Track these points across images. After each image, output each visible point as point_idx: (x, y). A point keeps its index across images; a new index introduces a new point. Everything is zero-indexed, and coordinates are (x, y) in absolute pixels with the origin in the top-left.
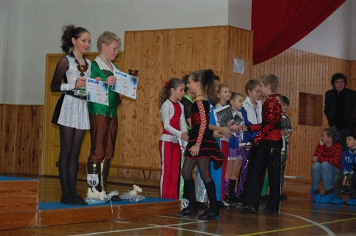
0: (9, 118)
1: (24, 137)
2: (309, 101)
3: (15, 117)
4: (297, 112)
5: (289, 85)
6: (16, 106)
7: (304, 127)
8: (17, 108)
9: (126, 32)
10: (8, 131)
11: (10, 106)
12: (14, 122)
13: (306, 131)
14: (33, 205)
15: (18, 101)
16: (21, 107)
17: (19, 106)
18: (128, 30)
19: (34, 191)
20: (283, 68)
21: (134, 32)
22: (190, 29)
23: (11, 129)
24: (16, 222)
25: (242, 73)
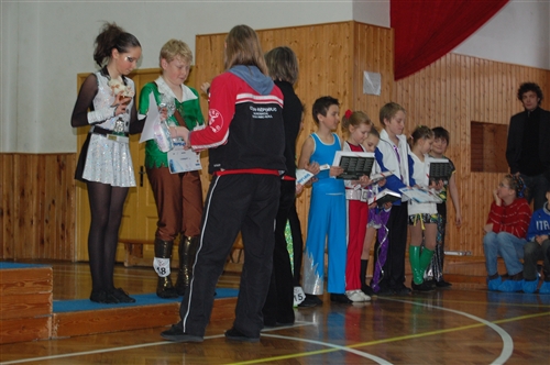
0: (24, 175)
1: (48, 202)
2: (488, 136)
3: (33, 173)
4: (468, 152)
5: (453, 111)
6: (33, 155)
7: (480, 176)
8: (36, 158)
9: (198, 37)
10: (23, 194)
11: (25, 157)
12: (32, 182)
13: (482, 181)
14: (44, 305)
15: (36, 148)
16: (42, 156)
17: (39, 155)
18: (200, 33)
19: (45, 283)
20: (443, 84)
21: (210, 36)
22: (295, 28)
23: (27, 191)
24: (17, 332)
25: (378, 93)
